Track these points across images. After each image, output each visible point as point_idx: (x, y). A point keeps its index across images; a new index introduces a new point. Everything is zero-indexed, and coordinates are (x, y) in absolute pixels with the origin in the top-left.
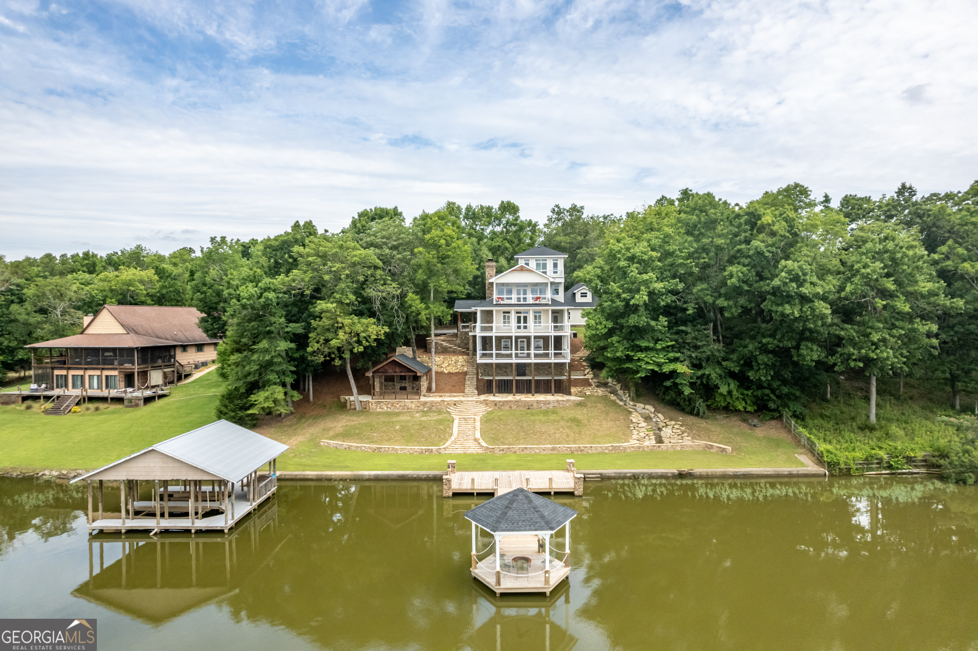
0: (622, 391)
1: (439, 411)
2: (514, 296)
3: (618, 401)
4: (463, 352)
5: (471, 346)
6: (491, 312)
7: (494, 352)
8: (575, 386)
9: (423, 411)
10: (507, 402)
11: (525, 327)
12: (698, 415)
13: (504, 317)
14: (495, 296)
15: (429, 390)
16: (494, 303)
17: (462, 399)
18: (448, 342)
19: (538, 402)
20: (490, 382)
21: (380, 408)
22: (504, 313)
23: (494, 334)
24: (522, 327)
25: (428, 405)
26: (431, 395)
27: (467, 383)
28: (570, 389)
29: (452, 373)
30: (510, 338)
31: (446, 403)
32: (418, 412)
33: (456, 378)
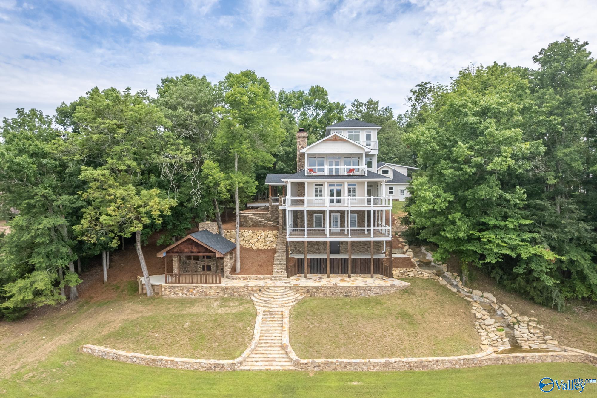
0: (449, 273)
1: (242, 299)
2: (326, 168)
3: (449, 287)
4: (274, 226)
5: (281, 220)
6: (302, 185)
7: (306, 228)
8: (397, 267)
9: (223, 299)
10: (321, 288)
11: (339, 201)
12: (555, 308)
13: (316, 189)
14: (306, 168)
15: (233, 270)
16: (306, 175)
17: (269, 283)
18: (260, 215)
19: (357, 288)
20: (301, 261)
21: (175, 294)
22: (316, 185)
23: (305, 208)
24: (335, 201)
25: (229, 291)
26: (235, 277)
27: (276, 262)
28: (391, 271)
29: (261, 250)
30: (323, 212)
31: (250, 289)
32: (217, 300)
33: (264, 256)
